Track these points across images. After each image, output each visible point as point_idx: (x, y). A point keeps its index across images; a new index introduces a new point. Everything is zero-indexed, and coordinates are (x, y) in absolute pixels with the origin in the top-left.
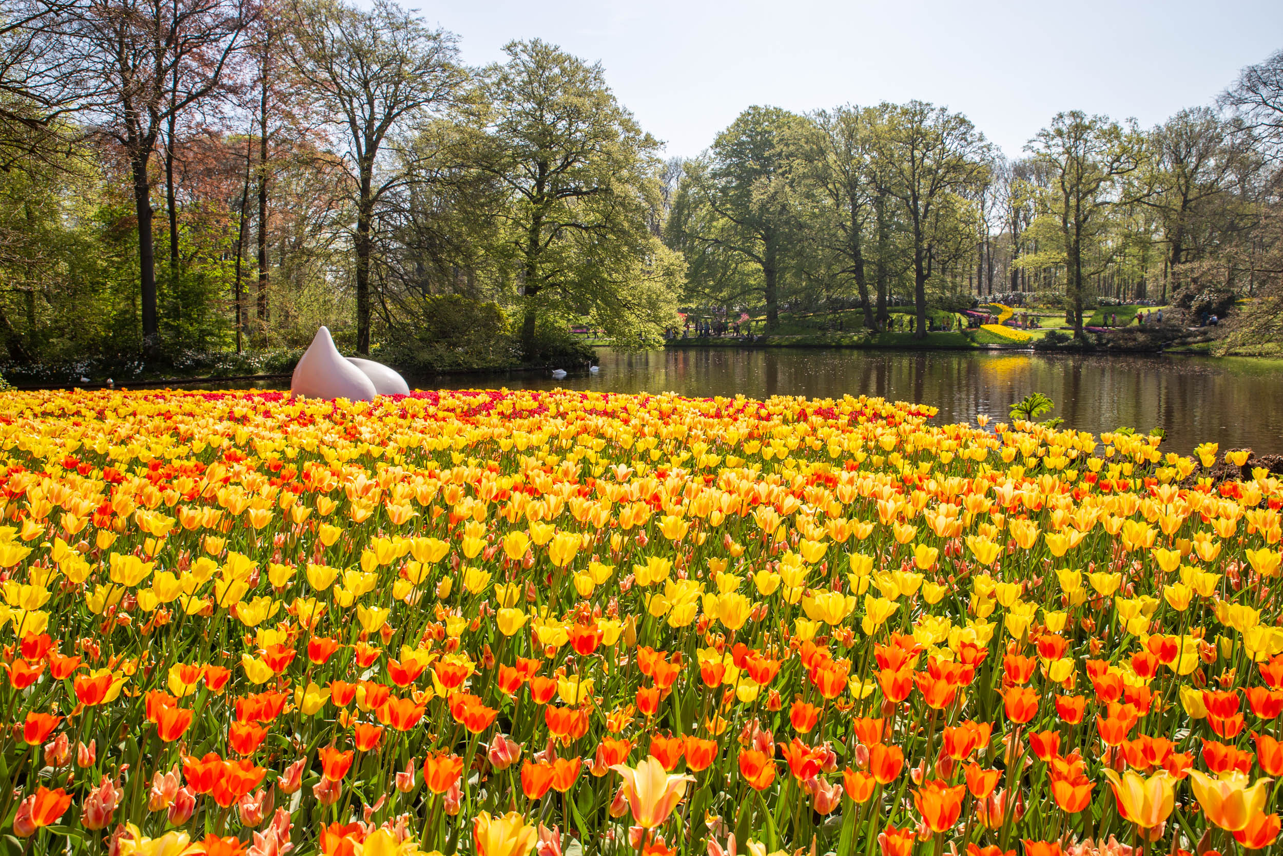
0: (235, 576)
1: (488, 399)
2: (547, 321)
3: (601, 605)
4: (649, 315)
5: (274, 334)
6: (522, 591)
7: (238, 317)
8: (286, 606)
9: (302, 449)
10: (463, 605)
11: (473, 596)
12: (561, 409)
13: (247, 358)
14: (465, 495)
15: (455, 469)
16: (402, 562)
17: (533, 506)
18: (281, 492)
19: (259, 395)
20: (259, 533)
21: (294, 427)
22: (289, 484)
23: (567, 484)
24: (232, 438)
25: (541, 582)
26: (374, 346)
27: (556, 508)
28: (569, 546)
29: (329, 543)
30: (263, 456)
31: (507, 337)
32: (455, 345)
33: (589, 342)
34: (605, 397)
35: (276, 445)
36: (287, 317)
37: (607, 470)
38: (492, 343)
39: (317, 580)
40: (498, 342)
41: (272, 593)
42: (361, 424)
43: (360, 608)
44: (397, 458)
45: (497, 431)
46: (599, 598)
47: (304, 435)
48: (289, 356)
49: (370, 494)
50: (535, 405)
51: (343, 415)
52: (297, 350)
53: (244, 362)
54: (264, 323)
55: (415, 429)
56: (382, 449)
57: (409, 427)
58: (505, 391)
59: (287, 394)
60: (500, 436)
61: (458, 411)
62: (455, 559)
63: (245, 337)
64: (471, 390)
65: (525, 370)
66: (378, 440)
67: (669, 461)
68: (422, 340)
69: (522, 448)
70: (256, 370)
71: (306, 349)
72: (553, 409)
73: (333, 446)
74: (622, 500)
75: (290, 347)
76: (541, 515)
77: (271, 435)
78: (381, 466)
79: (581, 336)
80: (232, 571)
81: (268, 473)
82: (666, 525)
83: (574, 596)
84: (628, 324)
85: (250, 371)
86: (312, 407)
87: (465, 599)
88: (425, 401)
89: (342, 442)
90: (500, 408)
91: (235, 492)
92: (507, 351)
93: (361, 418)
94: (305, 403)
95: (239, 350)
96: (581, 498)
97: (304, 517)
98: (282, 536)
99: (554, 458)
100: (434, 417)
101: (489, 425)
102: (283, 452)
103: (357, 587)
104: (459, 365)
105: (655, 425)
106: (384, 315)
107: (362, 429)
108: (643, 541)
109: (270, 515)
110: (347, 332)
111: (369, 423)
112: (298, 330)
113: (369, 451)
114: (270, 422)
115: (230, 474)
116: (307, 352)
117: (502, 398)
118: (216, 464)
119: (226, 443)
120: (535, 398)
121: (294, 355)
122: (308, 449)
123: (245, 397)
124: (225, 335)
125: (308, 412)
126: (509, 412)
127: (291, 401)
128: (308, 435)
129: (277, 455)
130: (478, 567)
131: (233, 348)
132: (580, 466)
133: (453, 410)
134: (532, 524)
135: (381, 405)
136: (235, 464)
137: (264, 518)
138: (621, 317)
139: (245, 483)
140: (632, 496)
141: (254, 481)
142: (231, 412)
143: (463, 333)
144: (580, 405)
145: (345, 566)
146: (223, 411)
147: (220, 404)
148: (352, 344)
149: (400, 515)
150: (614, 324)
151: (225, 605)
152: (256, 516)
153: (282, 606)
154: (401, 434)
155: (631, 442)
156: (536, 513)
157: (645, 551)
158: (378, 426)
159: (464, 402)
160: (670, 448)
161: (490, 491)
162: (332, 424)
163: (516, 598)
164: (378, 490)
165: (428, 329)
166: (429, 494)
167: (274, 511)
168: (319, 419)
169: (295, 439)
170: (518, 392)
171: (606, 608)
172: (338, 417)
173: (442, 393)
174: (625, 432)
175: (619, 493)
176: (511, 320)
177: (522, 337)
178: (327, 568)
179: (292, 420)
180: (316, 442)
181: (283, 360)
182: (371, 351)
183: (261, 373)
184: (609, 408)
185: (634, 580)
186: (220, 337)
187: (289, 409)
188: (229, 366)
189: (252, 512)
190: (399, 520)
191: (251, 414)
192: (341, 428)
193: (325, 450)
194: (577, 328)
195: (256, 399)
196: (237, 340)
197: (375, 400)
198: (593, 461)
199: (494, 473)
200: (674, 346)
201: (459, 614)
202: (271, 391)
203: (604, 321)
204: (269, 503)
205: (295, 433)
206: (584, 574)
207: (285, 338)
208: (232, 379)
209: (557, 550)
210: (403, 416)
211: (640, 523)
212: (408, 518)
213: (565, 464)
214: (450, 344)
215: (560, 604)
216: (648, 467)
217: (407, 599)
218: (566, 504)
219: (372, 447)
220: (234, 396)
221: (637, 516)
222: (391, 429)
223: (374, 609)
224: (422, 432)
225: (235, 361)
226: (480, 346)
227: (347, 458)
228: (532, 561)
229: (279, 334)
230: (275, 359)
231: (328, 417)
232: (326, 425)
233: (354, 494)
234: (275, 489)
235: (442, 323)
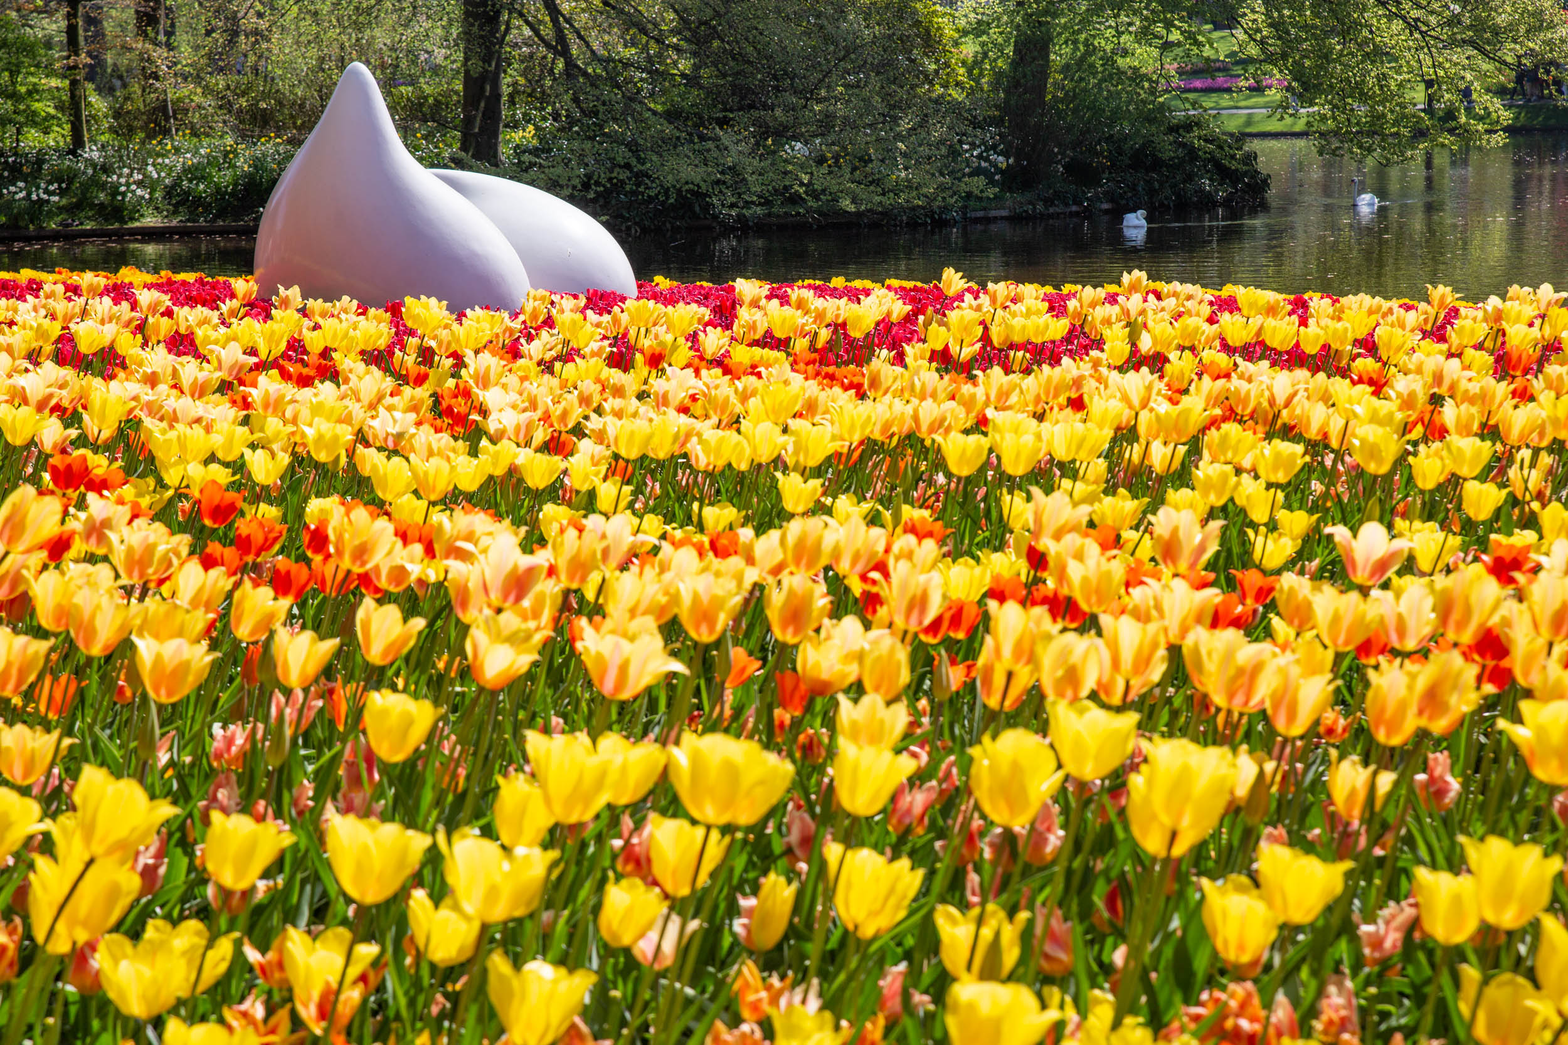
0: (97, 849)
1: (899, 309)
2: (1091, 49)
3: (1295, 1001)
4: (1454, 21)
5: (187, 90)
6: (1026, 936)
7: (72, 31)
8: (253, 955)
9: (300, 459)
10: (825, 976)
11: (863, 945)
12: (1146, 344)
13: (106, 169)
14: (837, 612)
15: (794, 528)
16: (627, 822)
17: (1065, 653)
18: (237, 585)
19: (148, 286)
20: (171, 714)
21: (268, 384)
22: (257, 568)
23: (1180, 585)
24: (69, 416)
25: (1086, 912)
26: (517, 136)
27: (1142, 662)
28: (1200, 786)
29: (393, 753)
30: (172, 477)
31: (956, 108)
32: (784, 133)
33: (1233, 123)
34: (1300, 307)
35: (216, 441)
36: (234, 34)
37: (1313, 541)
38: (905, 125)
39: (360, 869)
40: (923, 123)
41: (204, 913)
42: (484, 381)
43: (498, 963)
44: (607, 492)
45: (929, 411)
46: (1289, 977)
47: (305, 413)
48: (243, 164)
49: (526, 603)
50: (1058, 328)
51: (427, 355)
52: (269, 147)
53: (94, 182)
54: (159, 54)
55: (663, 401)
56: (557, 462)
57: (641, 396)
58: (953, 280)
59: (242, 286)
60: (939, 425)
61: (801, 345)
62: (797, 822)
63: (97, 103)
64: (838, 282)
65: (1016, 219)
66: (540, 435)
67: (1530, 522)
68: (672, 115)
69: (1015, 467)
70: (135, 212)
71: (296, 142)
72: (1117, 343)
73: (395, 449)
74: (1365, 648)
75: (243, 136)
76: (1089, 684)
77: (198, 408)
78: (552, 514)
79: (1208, 102)
80: (89, 830)
81: (191, 525)
82: (1541, 732)
83: (1201, 964)
84: (1378, 54)
85: (116, 211)
86: (327, 324)
87: (832, 958)
88: (689, 314)
89: (425, 436)
90: (938, 336)
91: (90, 583)
92: (954, 153)
93: (489, 361)
94: (304, 312)
95: (78, 141)
96: (1231, 635)
97: (312, 669)
98: (239, 734)
99: (1124, 505)
100: (721, 363)
101: (907, 392)
102: (238, 466)
103: (492, 894)
104: (795, 199)
105: (1483, 398)
106: (547, 31)
107: (490, 397)
108: (1441, 792)
109: (200, 657)
110: (429, 88)
111: (512, 380)
112: (269, 79)
113: (513, 470)
114: (190, 369)
115: (72, 525)
116: (301, 153)
117: (944, 303)
118: (27, 491)
119: (51, 432)
120: (1056, 307)
121: (258, 164)
122: (322, 457)
123: (106, 291)
124: (33, 91)
125: (315, 342)
126: (967, 352)
127: (260, 307)
128: (317, 410)
129: (221, 475)
130: (878, 847)
131: (59, 136)
132: (1216, 525)
133: (782, 344)
134: (1060, 711)
135: (549, 322)
136: (91, 497)
137: (183, 668)
138: (1347, 30)
139: (119, 556)
140: (1402, 632)
141: (150, 549)
142: (66, 339)
143: (809, 94)
144: (1210, 330)
145: (452, 826)
146: (41, 333)
147: (26, 311)
148: (443, 125)
149: (623, 669)
150: (1325, 56)
151: (61, 946)
152: (158, 660)
153: (238, 953)
154: (618, 414)
155: (1391, 449)
156: (1072, 677)
157: (1450, 824)
158: (543, 387)
159: (820, 316)
160: (1535, 478)
161: (919, 603)
162: (389, 383)
163: (1011, 956)
164: (549, 590)
165: (692, 80)
166: (717, 603)
167: (214, 646)
168: (346, 362)
169: (273, 424)
170: (1001, 289)
171: (1313, 1012)
172: (408, 360)
173: (747, 288)
174: (1374, 419)
175: (1360, 622)
176: (969, 48)
177: (1005, 108)
178: (392, 830)
179: (260, 367)
180: (346, 434)
181: (224, 178)
182: (505, 152)
183: (150, 220)
184: (1312, 338)
185: (1415, 924)
186: (14, 96)
187: (251, 329)
188: (44, 192)
189: (146, 648)
190: (620, 685)
191: (128, 345)
192: (423, 393)
193: (371, 460)
194: (1196, 72)
195: (145, 297)
196: (73, 107)
197: (529, 307)
198: (1259, 515)
199: (930, 544)
200: (1546, 130)
201: (814, 1003)
202: (190, 277)
203: (1289, 45)
204: (201, 619)
205: (275, 405)
206: (1240, 889)
207: (226, 106)
208: (55, 236)
209: (1158, 800)
210: (621, 359)
211: (1439, 726)
212: (646, 680)
213: (1162, 521)
214: (764, 131)
215: (1149, 989)
216: (1455, 541)
217: (644, 949)
218: (1175, 651)
219: (524, 457)
220: (74, 290)
221: (1432, 700)
222: (585, 400)
223: (540, 970)
224: (684, 410)
225: (64, 179)
226: (865, 136)
227: (442, 486)
228: (1056, 839)
229: (207, 90)
230: (195, 173)
231: (377, 358)
232: (373, 380)
233: (476, 596)
234: (219, 579)
235: (738, 57)
